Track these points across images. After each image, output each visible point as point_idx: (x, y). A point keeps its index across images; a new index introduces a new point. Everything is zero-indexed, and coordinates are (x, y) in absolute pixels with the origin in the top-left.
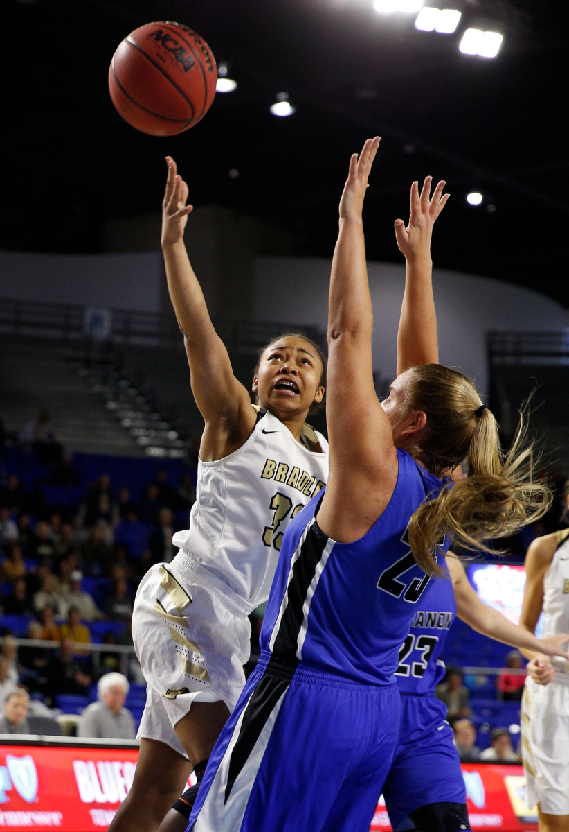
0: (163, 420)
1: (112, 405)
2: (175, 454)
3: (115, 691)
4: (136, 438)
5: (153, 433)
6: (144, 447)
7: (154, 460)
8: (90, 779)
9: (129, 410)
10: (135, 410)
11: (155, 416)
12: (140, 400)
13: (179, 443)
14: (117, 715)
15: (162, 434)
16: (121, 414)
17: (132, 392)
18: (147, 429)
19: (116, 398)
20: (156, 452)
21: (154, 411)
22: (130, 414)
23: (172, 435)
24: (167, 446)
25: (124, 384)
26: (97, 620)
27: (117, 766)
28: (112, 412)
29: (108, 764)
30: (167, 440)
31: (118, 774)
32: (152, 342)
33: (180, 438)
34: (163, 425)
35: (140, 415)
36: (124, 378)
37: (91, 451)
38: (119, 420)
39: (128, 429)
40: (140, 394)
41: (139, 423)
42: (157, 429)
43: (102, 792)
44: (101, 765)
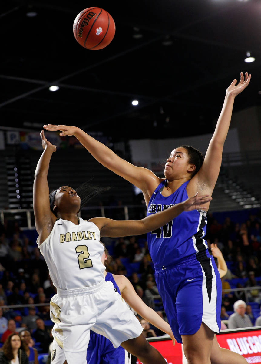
0: (248, 194)
1: (227, 191)
2: (255, 206)
3: (241, 307)
4: (239, 202)
5: (245, 199)
6: (243, 206)
7: (247, 210)
8: (235, 346)
9: (234, 192)
10: (236, 192)
11: (245, 193)
12: (238, 187)
13: (256, 202)
14: (243, 317)
15: (249, 199)
16: (231, 194)
17: (234, 185)
18: (243, 198)
19: (228, 189)
20: (247, 207)
21: (245, 191)
22: (235, 193)
23: (253, 199)
24: (252, 203)
25: (230, 182)
26: (233, 279)
27: (245, 339)
28: (227, 194)
29: (241, 339)
30: (252, 201)
31: (246, 342)
32: (240, 164)
33: (256, 199)
34: (249, 196)
35: (239, 193)
36: (230, 180)
37: (221, 211)
38: (231, 196)
39: (235, 199)
40: (237, 185)
41: (239, 197)
42: (247, 198)
43: (241, 350)
44: (238, 339)
